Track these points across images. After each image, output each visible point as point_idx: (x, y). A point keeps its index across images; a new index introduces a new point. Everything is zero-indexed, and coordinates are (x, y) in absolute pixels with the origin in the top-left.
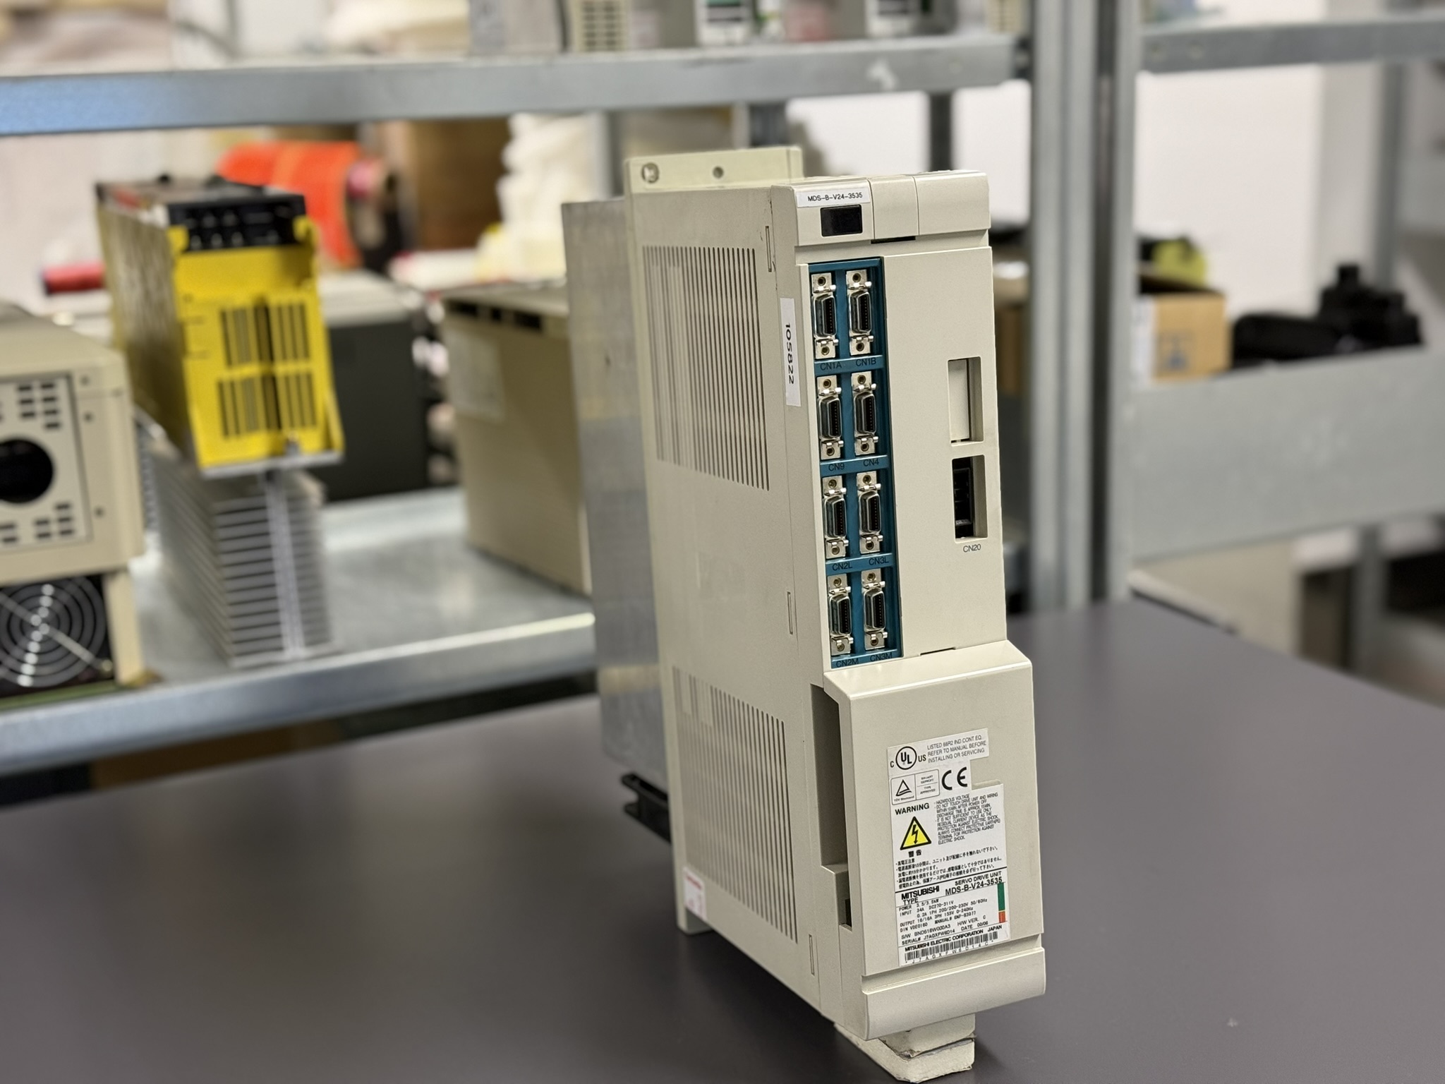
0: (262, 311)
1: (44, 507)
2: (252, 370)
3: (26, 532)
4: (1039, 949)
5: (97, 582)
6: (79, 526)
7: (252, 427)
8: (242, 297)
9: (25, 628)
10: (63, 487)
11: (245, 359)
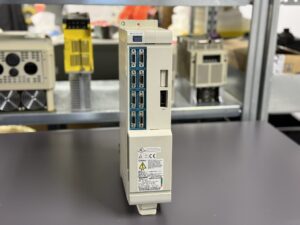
0: (80, 42)
1: (35, 76)
2: (77, 53)
3: (32, 80)
4: (170, 193)
5: (45, 91)
6: (42, 80)
7: (77, 64)
8: (76, 39)
9: (30, 99)
10: (39, 72)
11: (76, 51)
